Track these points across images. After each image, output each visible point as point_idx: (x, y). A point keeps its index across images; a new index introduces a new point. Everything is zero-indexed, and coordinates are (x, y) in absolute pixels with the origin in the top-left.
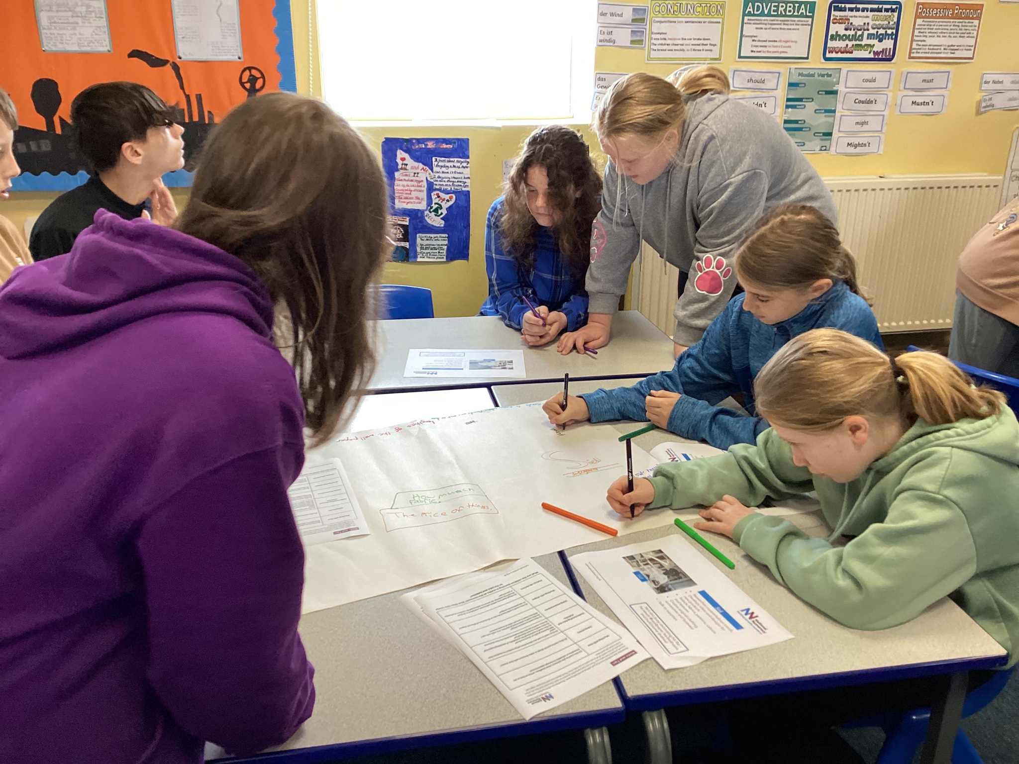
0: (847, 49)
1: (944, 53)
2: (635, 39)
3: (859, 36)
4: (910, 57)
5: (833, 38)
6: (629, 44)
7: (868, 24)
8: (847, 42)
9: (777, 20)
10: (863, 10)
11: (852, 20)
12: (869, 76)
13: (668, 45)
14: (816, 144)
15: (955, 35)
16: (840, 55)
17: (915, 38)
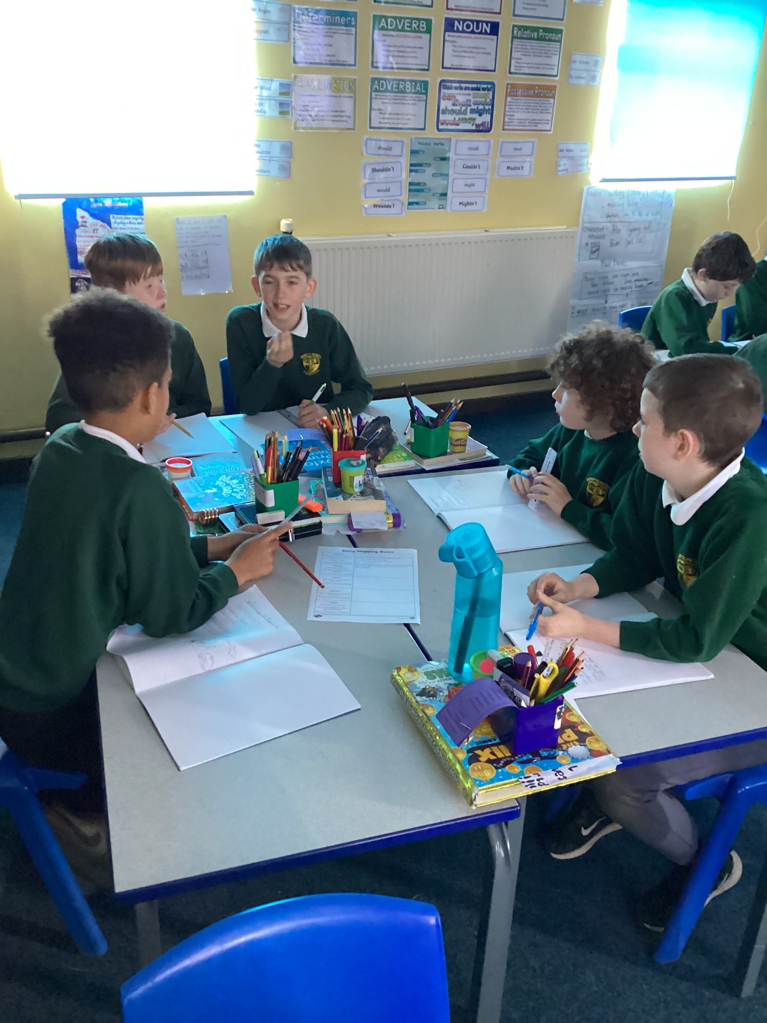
0: (455, 122)
1: (529, 126)
2: (282, 110)
3: (464, 110)
4: (503, 129)
5: (444, 112)
6: (277, 115)
7: (470, 100)
8: (455, 116)
9: (399, 96)
10: (466, 89)
11: (458, 97)
12: (474, 145)
13: (310, 116)
14: (435, 203)
15: (537, 111)
16: (449, 127)
17: (507, 113)
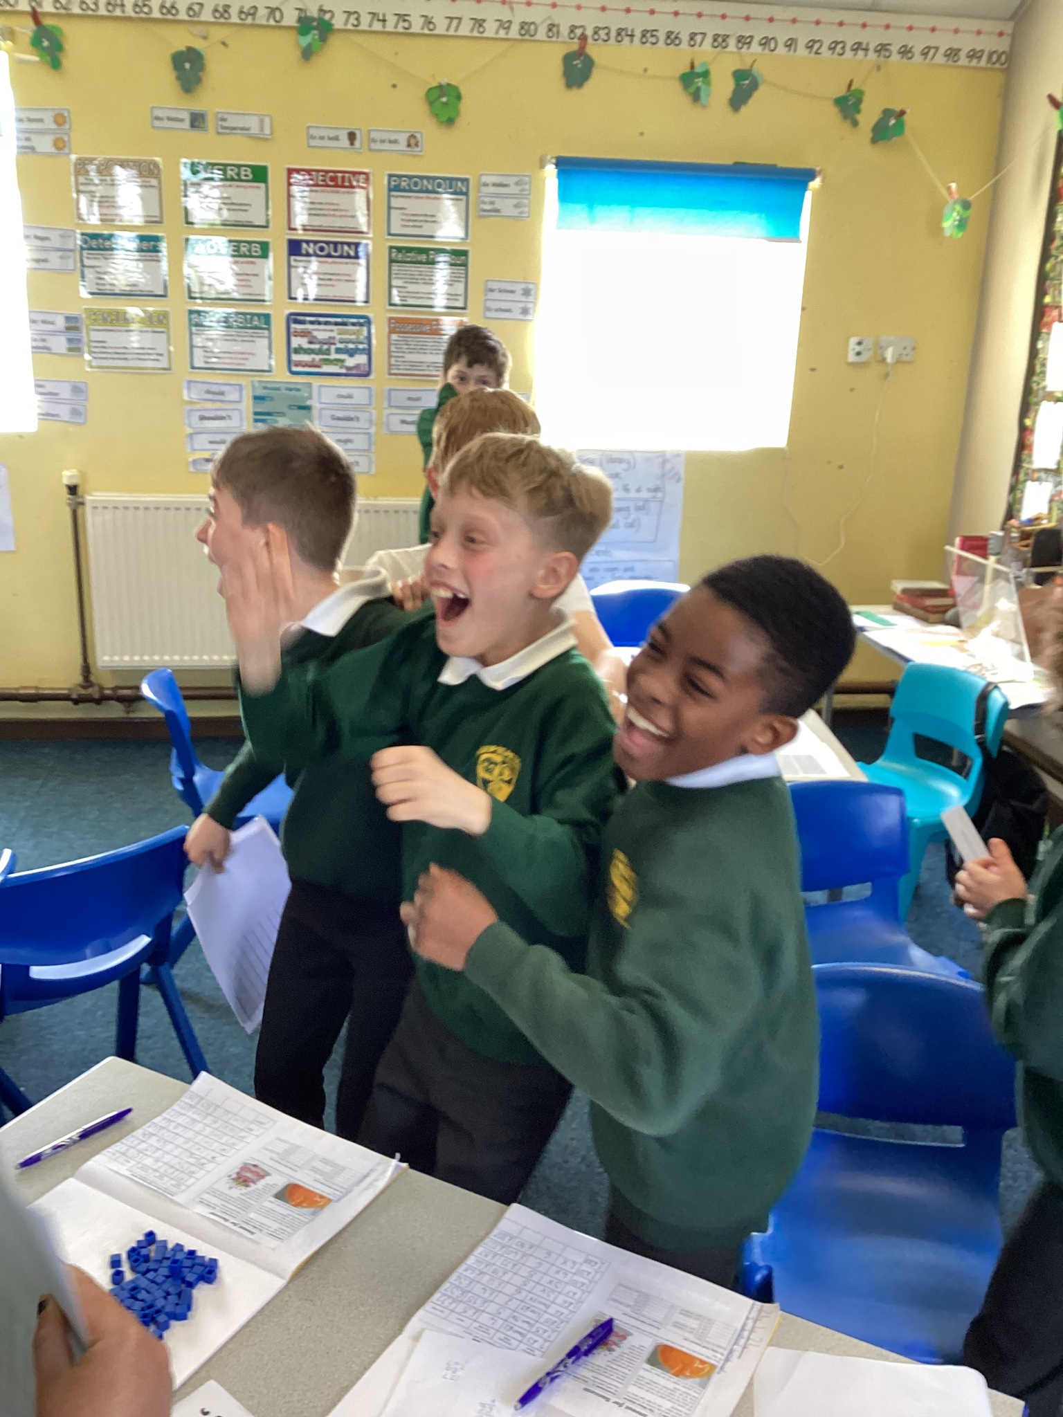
0: (316, 363)
1: (428, 370)
2: (72, 346)
3: (326, 350)
4: (389, 374)
5: (299, 350)
6: (65, 352)
7: (334, 338)
8: (313, 356)
9: (229, 332)
10: (326, 323)
11: (315, 333)
12: (344, 392)
13: (109, 353)
16: (307, 369)
17: (392, 354)
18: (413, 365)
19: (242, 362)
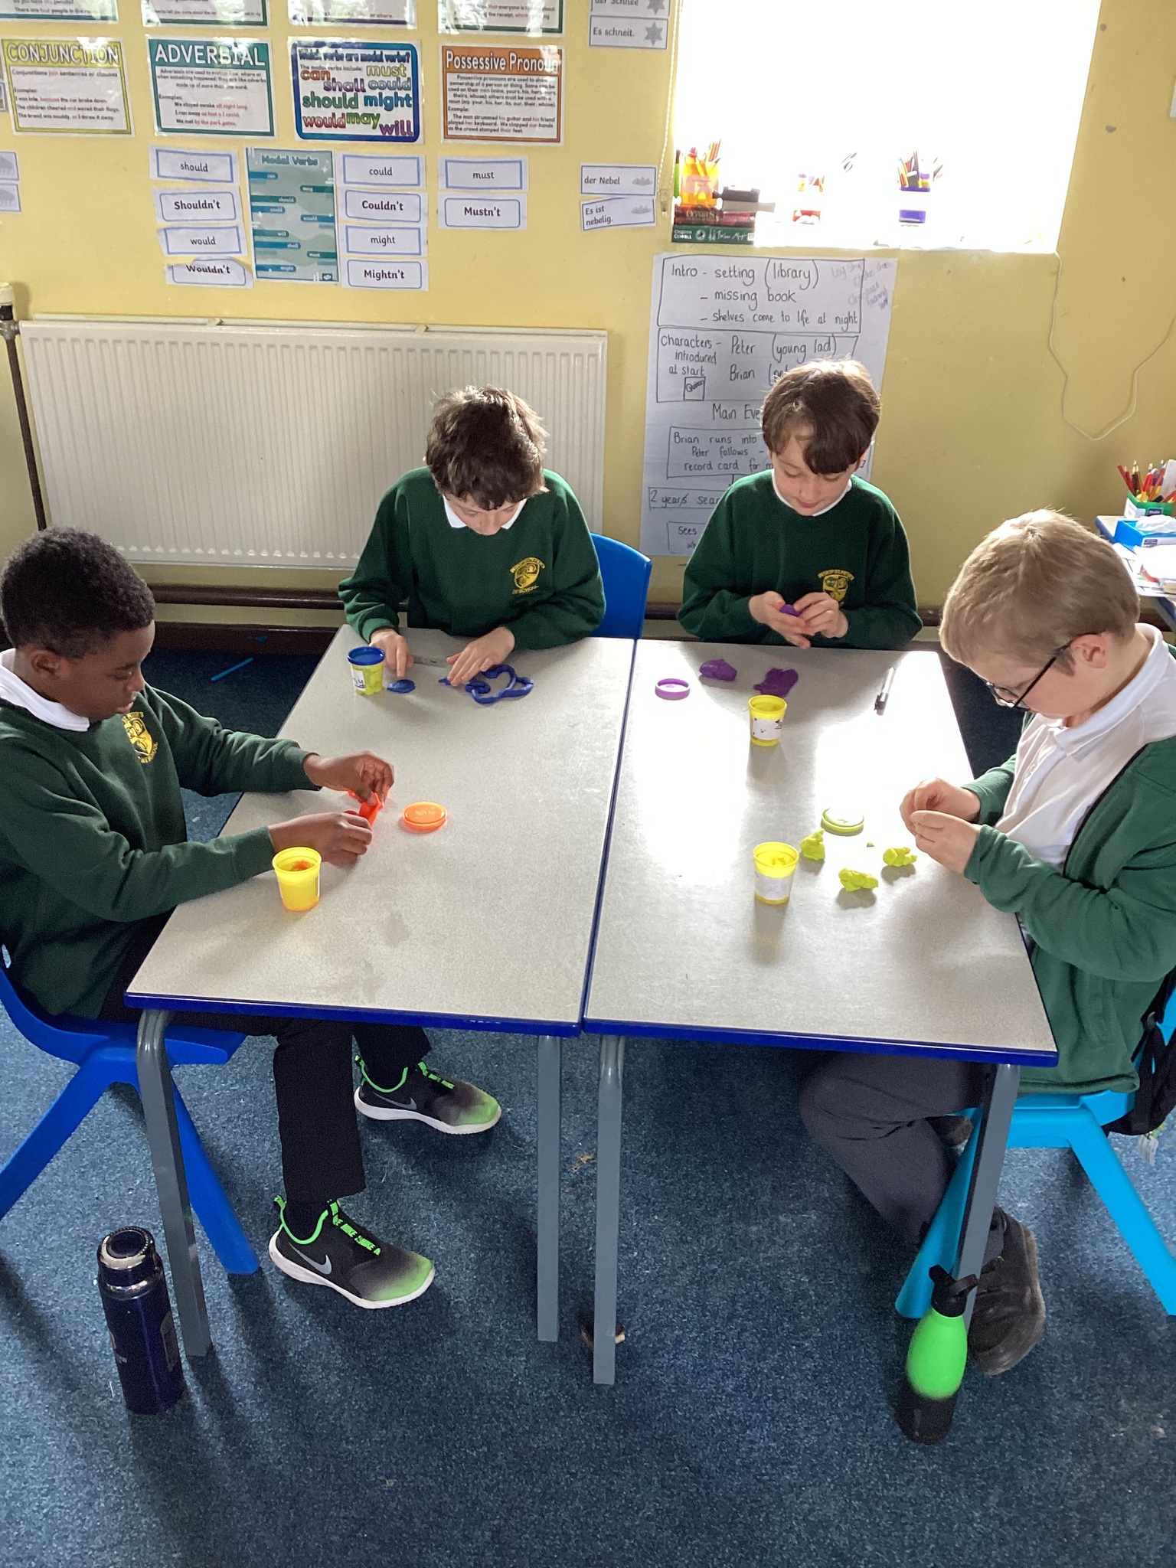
0: (335, 121)
1: (504, 131)
3: (351, 100)
4: (446, 136)
5: (308, 102)
7: (362, 80)
8: (332, 109)
9: (208, 73)
10: (349, 58)
11: (334, 74)
12: (380, 165)
13: (42, 108)
14: (316, 270)
15: (517, 101)
16: (324, 130)
17: (449, 104)
18: (483, 122)
19: (231, 119)
